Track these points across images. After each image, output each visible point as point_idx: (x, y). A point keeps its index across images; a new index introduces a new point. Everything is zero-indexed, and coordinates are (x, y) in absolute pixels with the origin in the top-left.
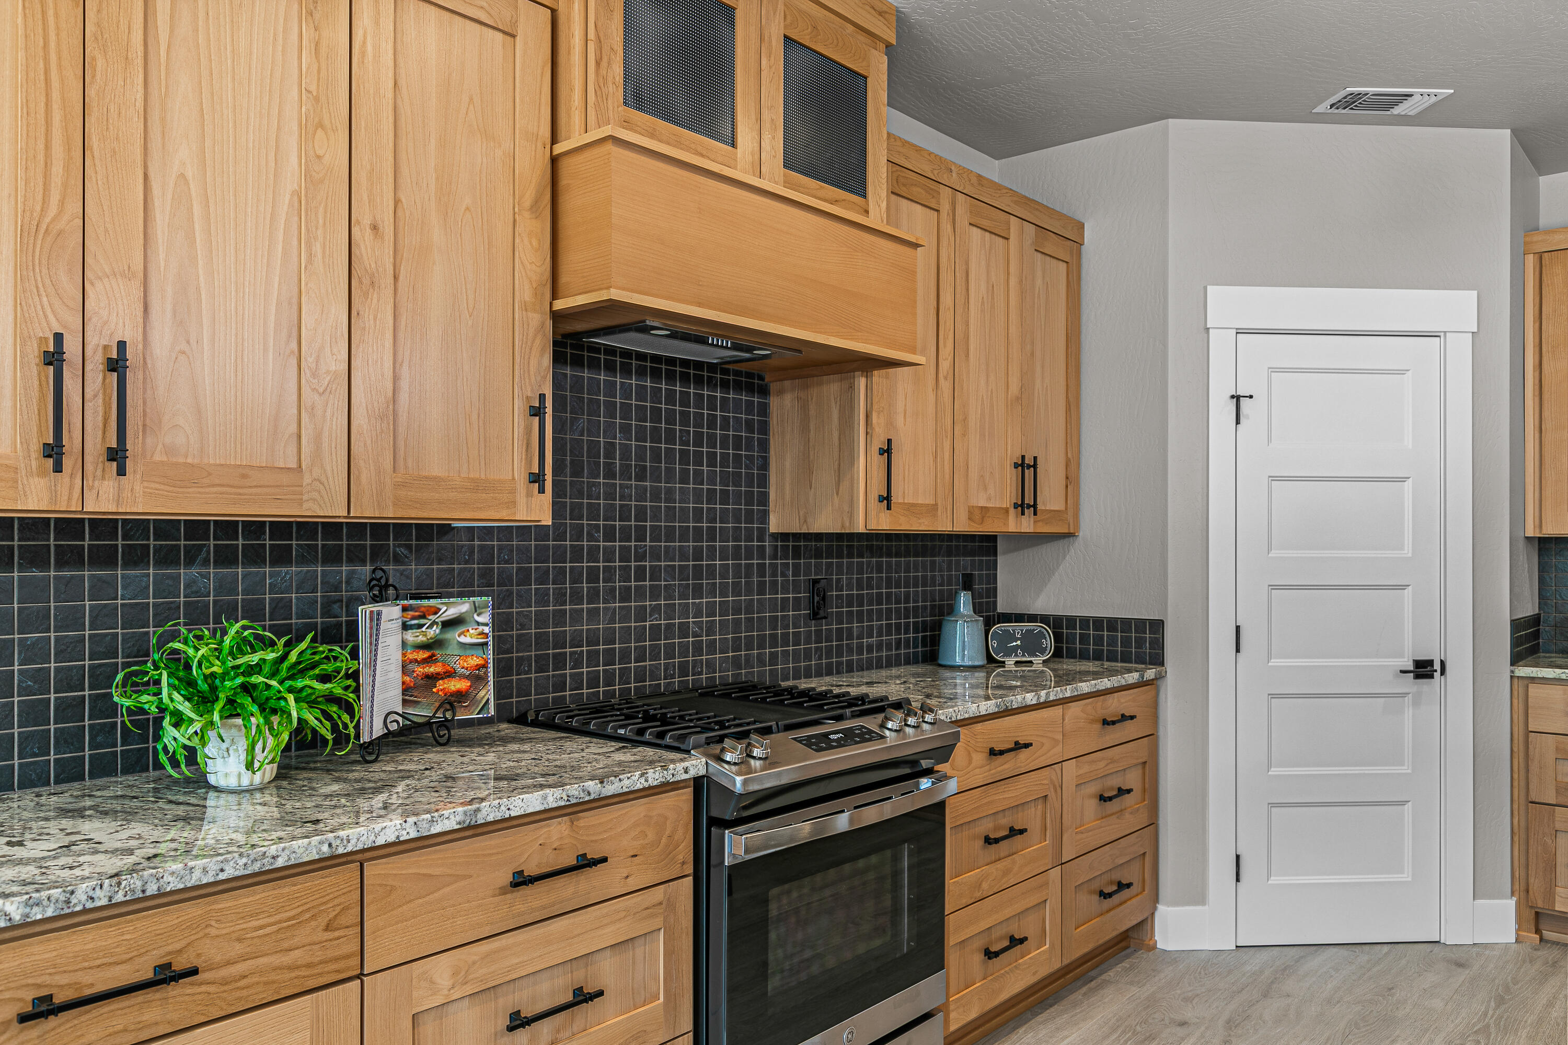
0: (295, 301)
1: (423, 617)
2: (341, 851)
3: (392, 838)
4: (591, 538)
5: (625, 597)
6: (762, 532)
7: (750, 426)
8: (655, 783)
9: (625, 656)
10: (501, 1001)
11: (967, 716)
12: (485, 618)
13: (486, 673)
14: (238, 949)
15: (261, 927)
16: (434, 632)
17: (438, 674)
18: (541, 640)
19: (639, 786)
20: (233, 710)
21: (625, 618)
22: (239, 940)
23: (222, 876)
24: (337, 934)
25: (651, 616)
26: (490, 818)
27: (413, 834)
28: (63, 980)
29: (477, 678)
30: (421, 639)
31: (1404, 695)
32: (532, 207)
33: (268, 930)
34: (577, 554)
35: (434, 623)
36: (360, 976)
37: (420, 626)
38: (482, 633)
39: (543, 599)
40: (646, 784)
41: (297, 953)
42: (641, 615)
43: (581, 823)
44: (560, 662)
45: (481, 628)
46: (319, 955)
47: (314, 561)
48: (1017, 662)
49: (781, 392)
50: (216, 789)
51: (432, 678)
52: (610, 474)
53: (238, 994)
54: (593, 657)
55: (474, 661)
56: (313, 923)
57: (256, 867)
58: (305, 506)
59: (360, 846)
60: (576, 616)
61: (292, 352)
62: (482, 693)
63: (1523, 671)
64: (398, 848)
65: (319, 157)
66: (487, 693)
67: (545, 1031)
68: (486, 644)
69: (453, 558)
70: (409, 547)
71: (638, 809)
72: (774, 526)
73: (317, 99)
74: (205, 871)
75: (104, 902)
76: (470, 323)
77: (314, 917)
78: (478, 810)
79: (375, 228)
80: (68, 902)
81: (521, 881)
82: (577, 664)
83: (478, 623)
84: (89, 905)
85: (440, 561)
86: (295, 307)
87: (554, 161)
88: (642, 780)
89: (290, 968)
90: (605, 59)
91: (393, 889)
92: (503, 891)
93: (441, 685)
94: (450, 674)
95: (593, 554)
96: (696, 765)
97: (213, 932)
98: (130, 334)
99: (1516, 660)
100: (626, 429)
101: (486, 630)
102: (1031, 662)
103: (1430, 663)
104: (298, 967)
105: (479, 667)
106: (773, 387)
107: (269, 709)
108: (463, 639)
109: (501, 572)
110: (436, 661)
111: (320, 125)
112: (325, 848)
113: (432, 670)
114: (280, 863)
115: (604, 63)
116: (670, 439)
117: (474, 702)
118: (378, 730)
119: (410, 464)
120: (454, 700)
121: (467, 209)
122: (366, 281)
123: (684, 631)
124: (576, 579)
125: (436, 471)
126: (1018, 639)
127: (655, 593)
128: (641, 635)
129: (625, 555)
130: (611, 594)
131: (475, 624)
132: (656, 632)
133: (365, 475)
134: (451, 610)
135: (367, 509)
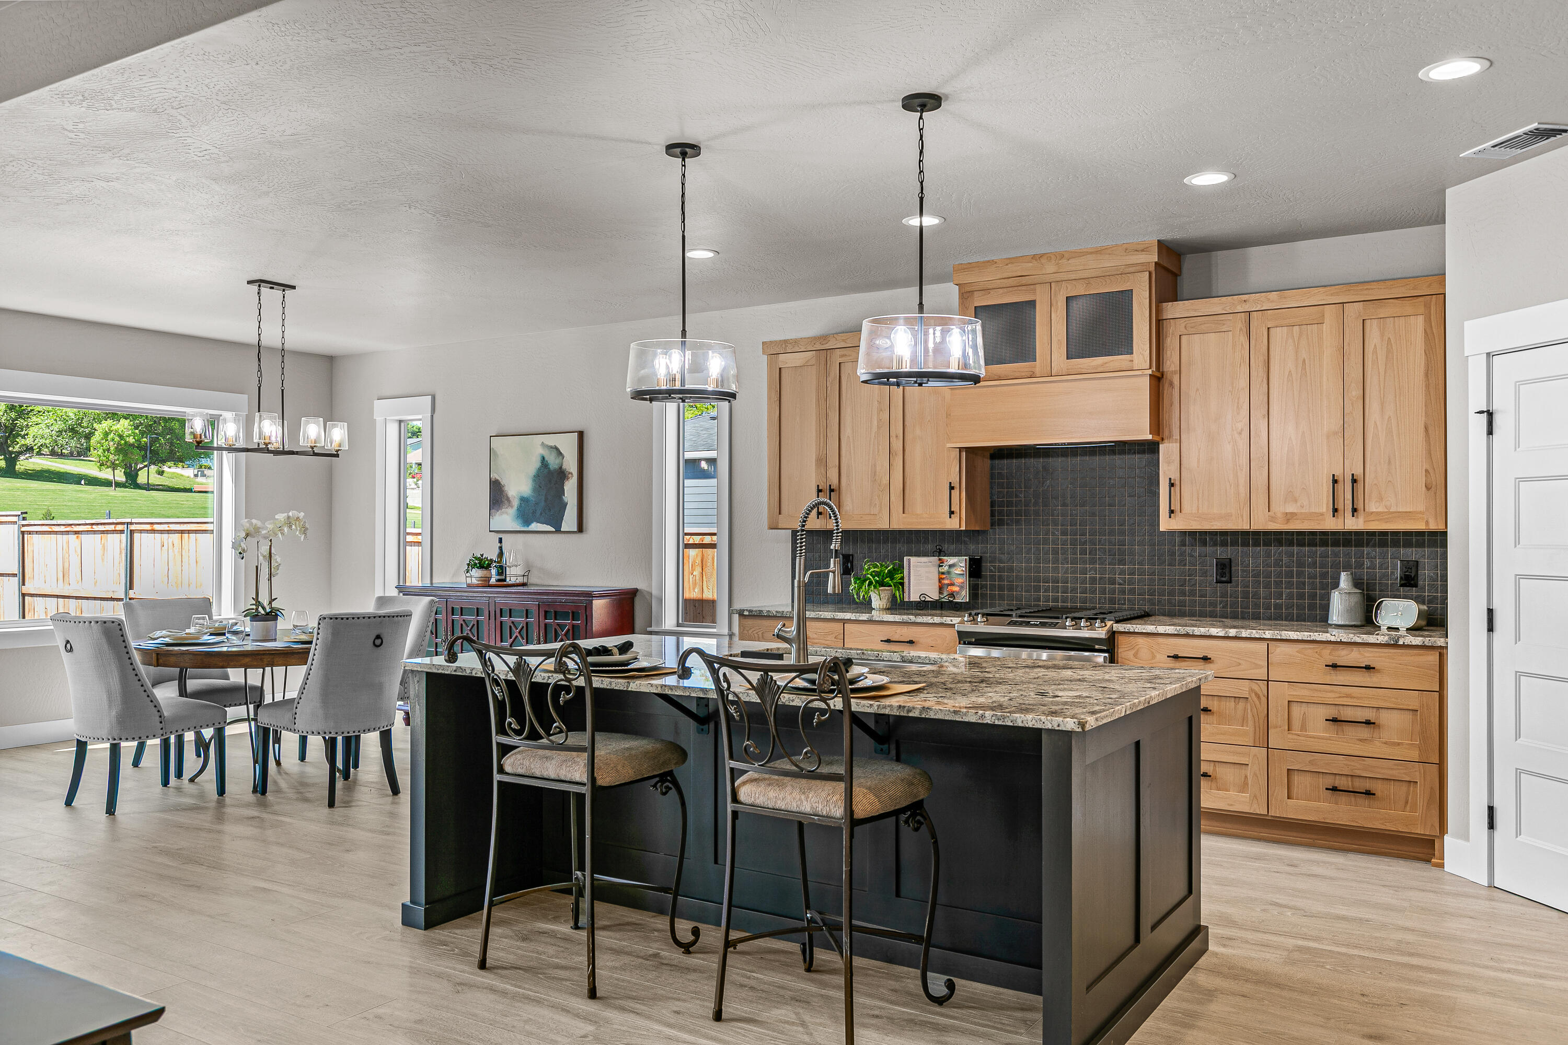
1: (944, 563)
4: (1053, 534)
5: (1074, 562)
6: (1155, 532)
8: (937, 622)
9: (1074, 590)
13: (965, 586)
16: (947, 568)
17: (948, 584)
19: (930, 622)
20: (873, 586)
21: (1074, 572)
23: (810, 617)
25: (1089, 572)
29: (962, 587)
30: (943, 571)
34: (1046, 542)
35: (947, 565)
37: (943, 566)
38: (963, 571)
39: (1028, 561)
40: (933, 622)
42: (1084, 572)
43: (910, 630)
44: (1037, 589)
45: (963, 569)
50: (874, 609)
51: (946, 585)
52: (1065, 504)
54: (1056, 589)
55: (961, 580)
57: (817, 616)
60: (1047, 570)
61: (875, 479)
64: (851, 621)
65: (880, 420)
66: (965, 593)
68: (964, 574)
71: (932, 630)
79: (897, 436)
81: (888, 641)
82: (1046, 590)
83: (961, 567)
85: (981, 543)
92: (883, 643)
93: (949, 588)
94: (952, 584)
95: (1056, 542)
96: (957, 620)
98: (835, 481)
105: (962, 583)
107: (880, 586)
108: (956, 572)
110: (948, 579)
112: (832, 616)
113: (946, 582)
114: (822, 617)
117: (960, 596)
118: (918, 599)
119: (909, 510)
120: (953, 594)
122: (894, 454)
123: (1112, 582)
124: (1047, 553)
125: (919, 512)
127: (1093, 561)
128: (1084, 581)
129: (1073, 543)
130: (1066, 561)
131: (958, 565)
132: (1093, 580)
133: (894, 514)
134: (951, 562)
135: (895, 526)
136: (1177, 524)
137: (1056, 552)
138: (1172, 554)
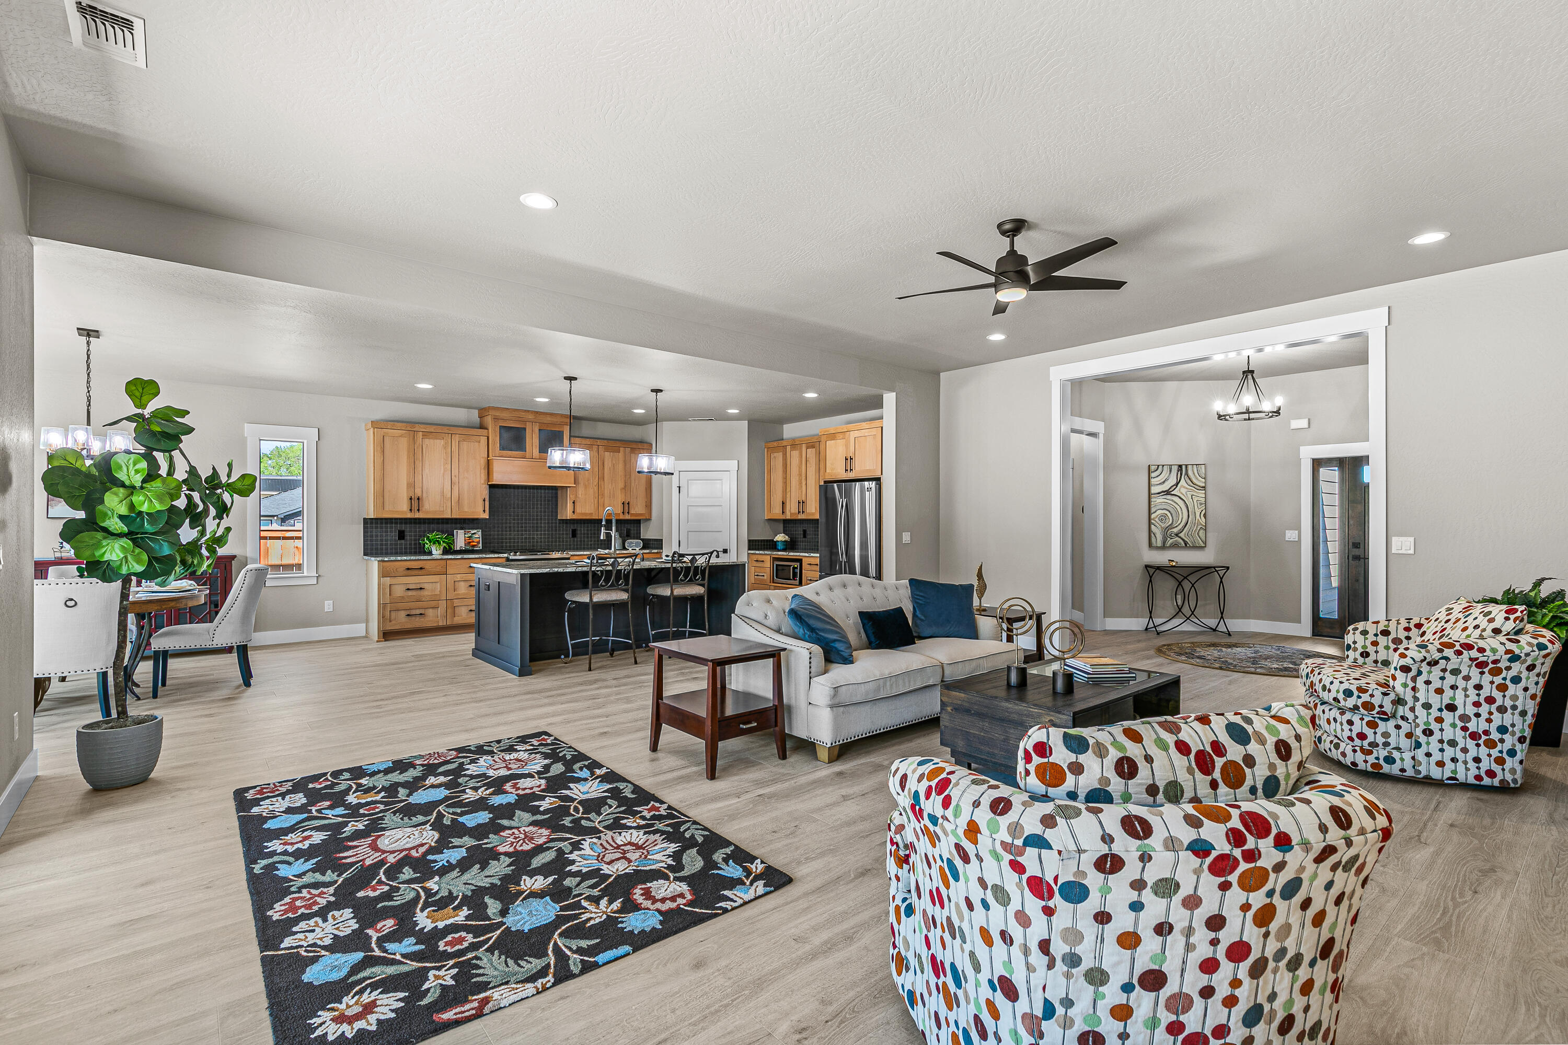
2: (444, 559)
3: (452, 558)
5: (518, 531)
6: (555, 519)
7: (552, 497)
8: (497, 556)
9: (518, 542)
10: (468, 583)
12: (480, 533)
13: (480, 542)
15: (433, 566)
18: (498, 539)
19: (492, 557)
20: (434, 543)
21: (518, 535)
22: (431, 567)
23: (428, 559)
24: (444, 569)
27: (455, 558)
28: (411, 567)
29: (478, 542)
30: (468, 536)
32: (483, 469)
33: (435, 566)
34: (506, 523)
35: (470, 534)
36: (446, 574)
37: (468, 534)
39: (498, 531)
40: (494, 557)
42: (522, 535)
44: (502, 543)
46: (441, 571)
47: (451, 524)
48: (632, 549)
49: (559, 490)
51: (470, 542)
52: (514, 508)
53: (430, 573)
54: (510, 542)
55: (478, 540)
58: (444, 516)
59: (448, 559)
60: (506, 534)
61: (443, 495)
63: (750, 552)
64: (452, 560)
65: (446, 468)
66: (481, 545)
68: (480, 537)
69: (479, 524)
70: (470, 522)
71: (492, 560)
72: (558, 518)
73: (446, 460)
74: (426, 558)
75: (415, 560)
76: (472, 488)
77: (441, 566)
78: (465, 557)
79: (455, 476)
80: (411, 558)
82: (506, 543)
84: (413, 560)
85: (476, 524)
86: (443, 489)
87: (488, 460)
91: (453, 565)
92: (468, 568)
94: (473, 542)
95: (510, 523)
96: (506, 555)
97: (428, 565)
98: (420, 495)
99: (749, 549)
100: (518, 500)
101: (480, 535)
102: (636, 549)
103: (726, 550)
104: (438, 571)
107: (439, 543)
108: (475, 536)
109: (489, 526)
110: (470, 540)
111: (446, 463)
112: (442, 558)
115: (496, 445)
116: (530, 501)
117: (478, 546)
118: (458, 549)
119: (463, 509)
120: (474, 546)
121: (472, 471)
122: (454, 484)
123: (533, 538)
124: (506, 527)
125: (467, 511)
126: (634, 544)
127: (526, 531)
128: (522, 539)
129: (518, 523)
130: (514, 531)
131: (478, 534)
132: (526, 538)
133: (454, 511)
134: (473, 532)
135: (454, 516)
136: (574, 517)
137: (510, 527)
138: (556, 527)
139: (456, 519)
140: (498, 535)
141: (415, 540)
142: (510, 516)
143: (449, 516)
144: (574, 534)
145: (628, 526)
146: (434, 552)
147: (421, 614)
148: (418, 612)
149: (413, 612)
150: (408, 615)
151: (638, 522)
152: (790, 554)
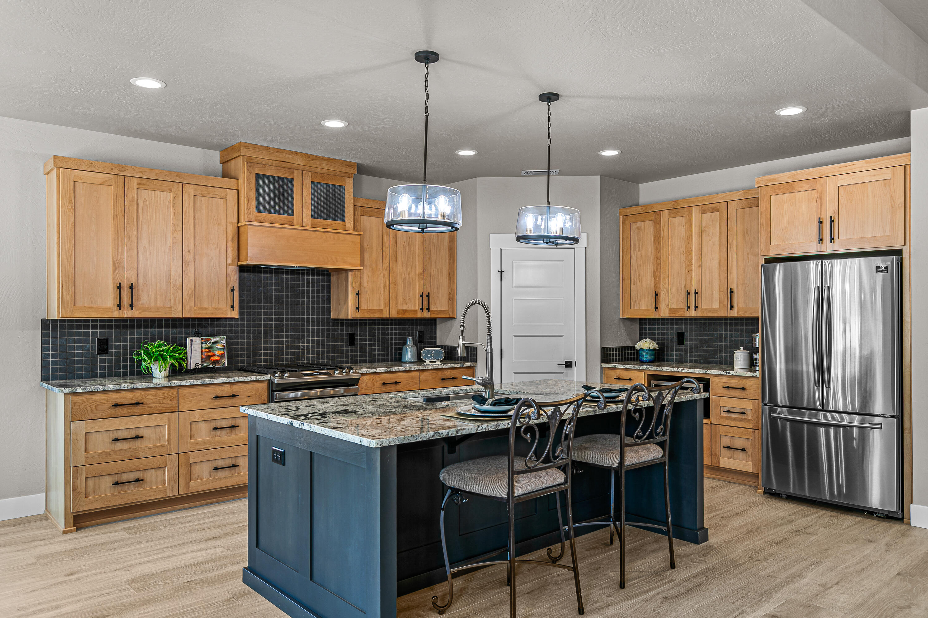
0: (170, 270)
1: (207, 341)
2: (173, 385)
3: (184, 384)
4: (264, 321)
5: (276, 337)
6: (328, 319)
7: (323, 286)
8: (254, 380)
9: (276, 354)
10: (212, 424)
11: (371, 372)
12: (223, 341)
13: (224, 355)
14: (152, 401)
15: (156, 398)
16: (210, 344)
17: (211, 355)
18: (248, 349)
19: (249, 380)
20: (156, 360)
21: (277, 343)
22: (152, 400)
23: (148, 387)
24: (172, 402)
25: (285, 343)
26: (208, 383)
27: (189, 384)
28: (120, 401)
29: (222, 356)
30: (207, 346)
31: (562, 373)
32: (231, 240)
33: (158, 399)
34: (260, 325)
35: (210, 342)
36: (178, 412)
37: (206, 343)
38: (223, 345)
39: (249, 337)
40: (252, 380)
41: (163, 405)
42: (282, 343)
43: (233, 387)
44: (254, 355)
45: (223, 344)
46: (168, 406)
47: (182, 327)
48: (430, 361)
49: (333, 276)
50: (155, 377)
51: (210, 356)
52: (271, 302)
53: (152, 410)
54: (265, 355)
55: (221, 352)
56: (167, 399)
58: (172, 315)
59: (177, 385)
60: (260, 343)
61: (169, 281)
62: (223, 360)
63: (605, 365)
64: (185, 386)
65: (175, 238)
66: (225, 360)
67: (224, 433)
68: (224, 348)
69: (221, 326)
70: (208, 324)
71: (250, 386)
72: (332, 316)
73: (175, 225)
74: (145, 385)
75: (126, 388)
76: (214, 270)
77: (167, 398)
78: (205, 381)
79: (189, 251)
80: (120, 387)
81: (216, 397)
82: (260, 355)
83: (222, 343)
84: (124, 388)
85: (217, 327)
86: (170, 271)
87: (238, 228)
88: (250, 379)
89: (162, 407)
90: (250, 202)
91: (185, 395)
92: (212, 399)
93: (212, 358)
94: (214, 355)
95: (265, 325)
96: (268, 377)
97: (147, 397)
98: (133, 281)
99: (603, 361)
100: (276, 290)
101: (224, 345)
102: (435, 361)
103: (570, 362)
104: (164, 407)
105: (222, 354)
106: (332, 273)
107: (165, 360)
108: (218, 347)
109: (235, 330)
110: (210, 352)
111: (176, 231)
112: (169, 384)
113: (209, 354)
115: (249, 203)
116: (292, 291)
117: (221, 363)
118: (193, 367)
119: (198, 305)
120: (215, 362)
121: (214, 243)
122: (187, 264)
123: (298, 348)
124: (260, 332)
125: (205, 306)
126: (433, 353)
127: (287, 337)
128: (282, 348)
129: (276, 326)
130: (271, 337)
131: (221, 343)
132: (287, 348)
133: (187, 308)
134: (215, 339)
135: (187, 316)
136: (359, 315)
137: (265, 331)
138: (328, 330)
139: (187, 320)
140: (248, 343)
141: (125, 354)
142: (265, 314)
143: (179, 316)
144: (352, 339)
145: (421, 328)
146: (156, 373)
147: (138, 480)
148: (132, 476)
149: (125, 477)
150: (117, 483)
151: (433, 322)
152: (686, 370)
